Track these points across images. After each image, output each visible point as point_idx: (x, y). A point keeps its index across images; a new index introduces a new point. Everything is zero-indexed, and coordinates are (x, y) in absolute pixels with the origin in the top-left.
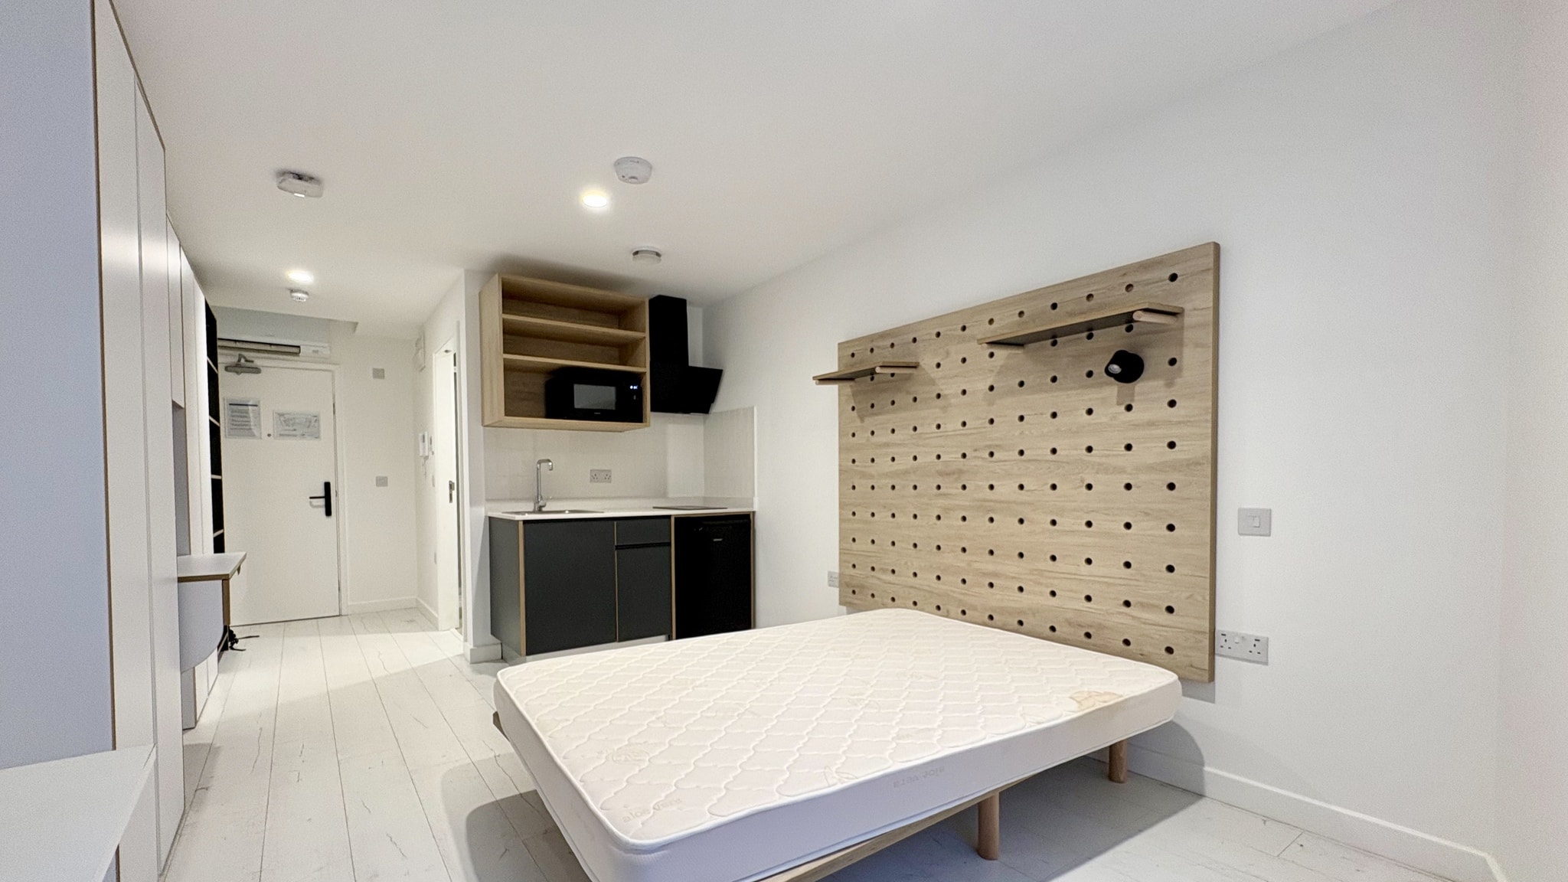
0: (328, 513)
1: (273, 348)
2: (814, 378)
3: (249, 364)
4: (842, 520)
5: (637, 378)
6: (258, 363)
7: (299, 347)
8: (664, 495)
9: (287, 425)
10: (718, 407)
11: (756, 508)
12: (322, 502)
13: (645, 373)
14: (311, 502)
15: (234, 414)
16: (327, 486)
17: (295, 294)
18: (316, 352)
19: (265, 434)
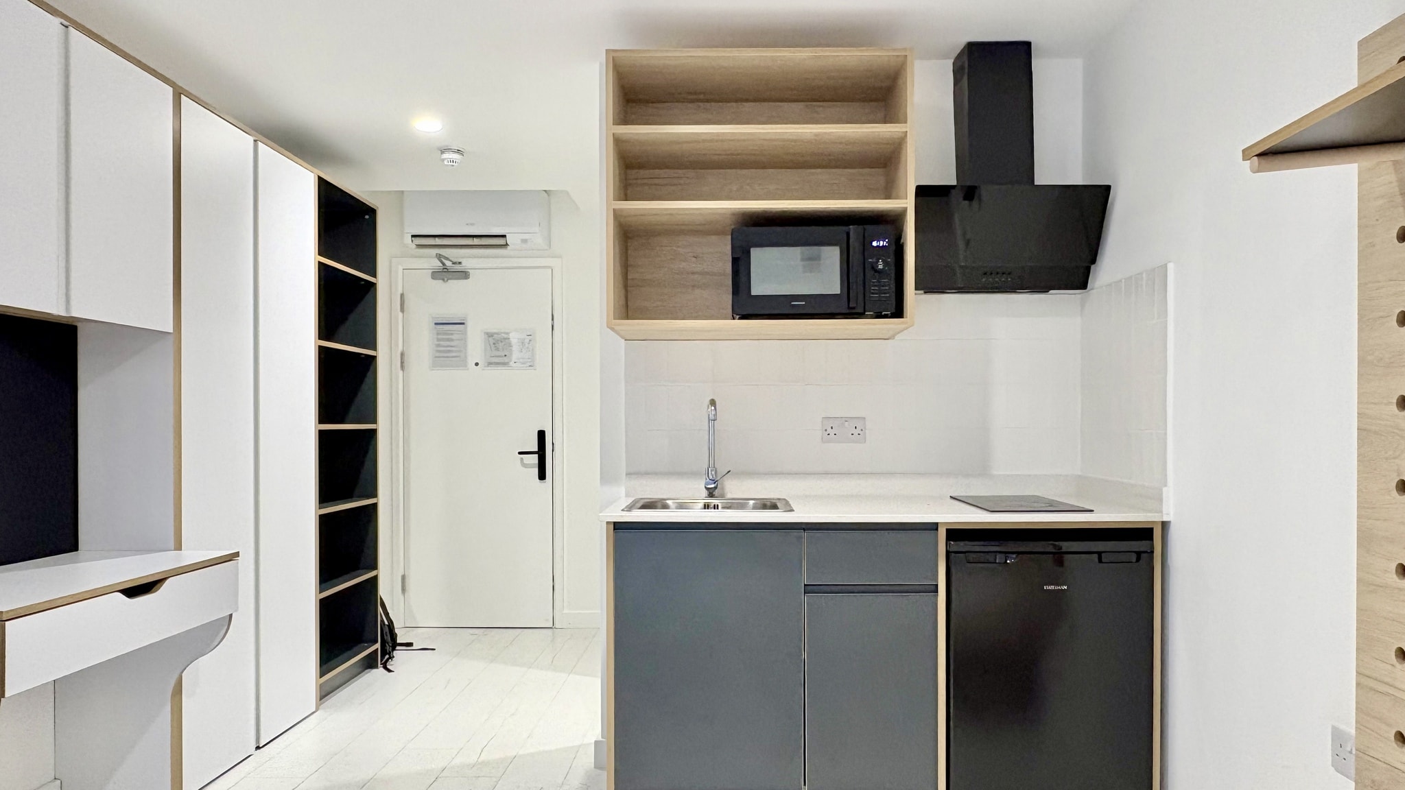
0: (542, 476)
1: (476, 241)
2: (1246, 154)
3: (457, 267)
4: (1365, 586)
5: (889, 223)
6: (467, 264)
7: (504, 236)
8: (983, 470)
9: (497, 349)
10: (1106, 271)
11: (1169, 513)
12: (534, 459)
13: (904, 211)
14: (522, 459)
15: (440, 337)
16: (541, 435)
17: (445, 156)
18: (524, 241)
19: (471, 364)
